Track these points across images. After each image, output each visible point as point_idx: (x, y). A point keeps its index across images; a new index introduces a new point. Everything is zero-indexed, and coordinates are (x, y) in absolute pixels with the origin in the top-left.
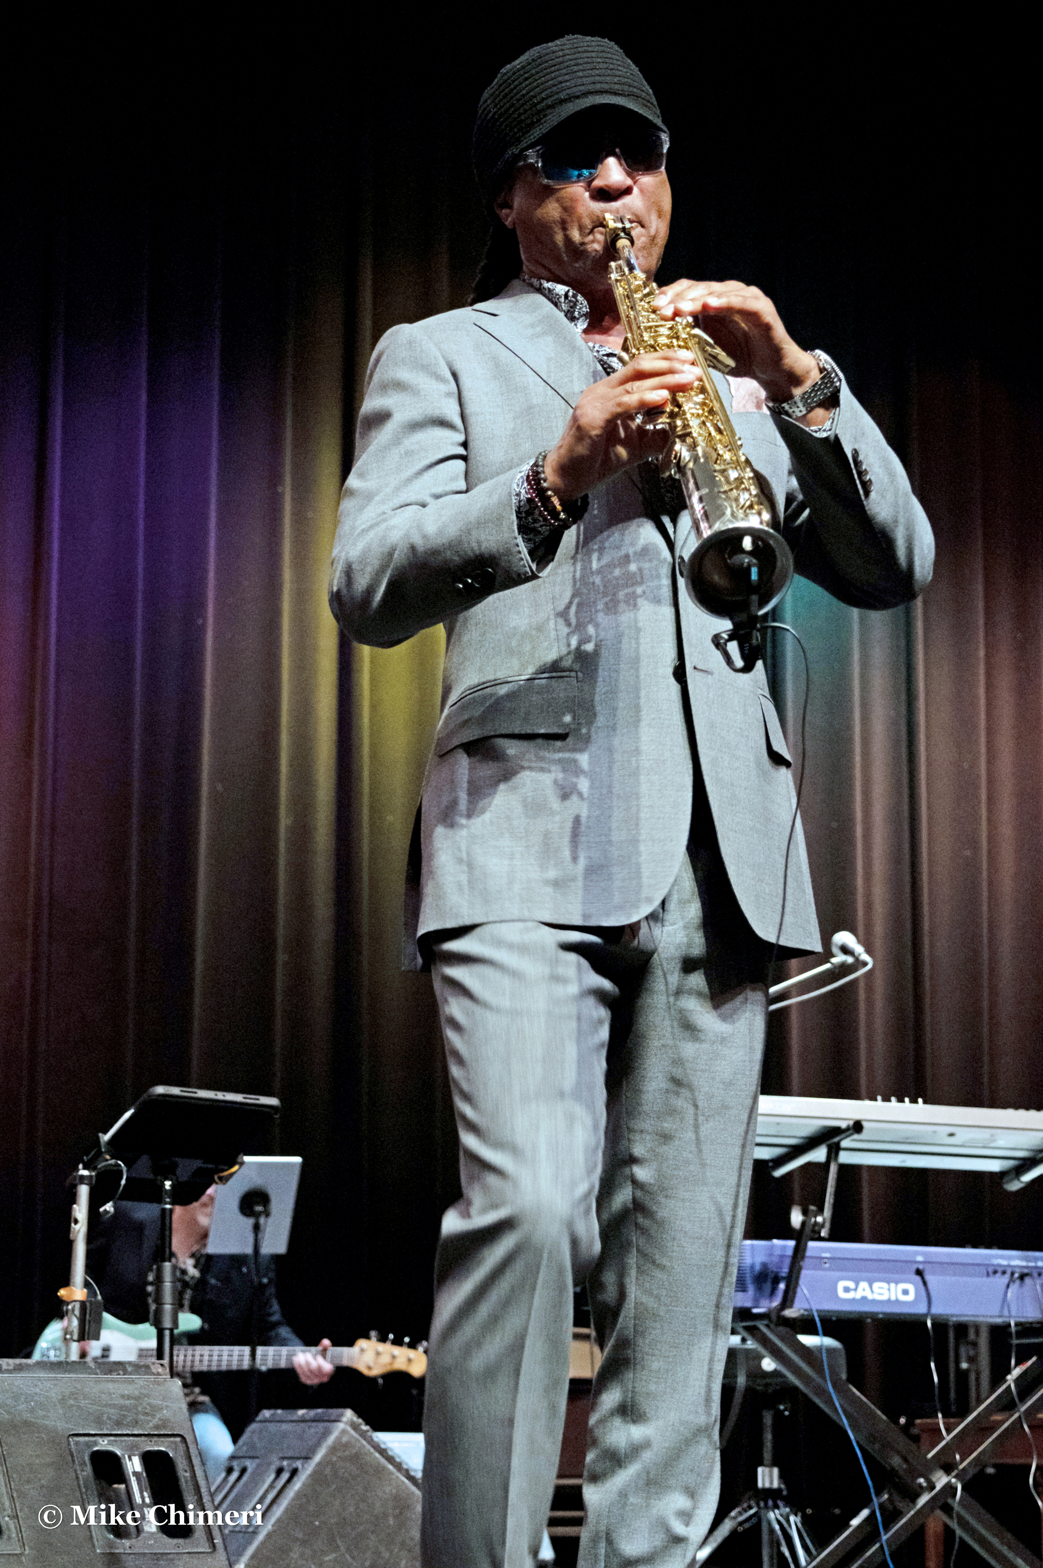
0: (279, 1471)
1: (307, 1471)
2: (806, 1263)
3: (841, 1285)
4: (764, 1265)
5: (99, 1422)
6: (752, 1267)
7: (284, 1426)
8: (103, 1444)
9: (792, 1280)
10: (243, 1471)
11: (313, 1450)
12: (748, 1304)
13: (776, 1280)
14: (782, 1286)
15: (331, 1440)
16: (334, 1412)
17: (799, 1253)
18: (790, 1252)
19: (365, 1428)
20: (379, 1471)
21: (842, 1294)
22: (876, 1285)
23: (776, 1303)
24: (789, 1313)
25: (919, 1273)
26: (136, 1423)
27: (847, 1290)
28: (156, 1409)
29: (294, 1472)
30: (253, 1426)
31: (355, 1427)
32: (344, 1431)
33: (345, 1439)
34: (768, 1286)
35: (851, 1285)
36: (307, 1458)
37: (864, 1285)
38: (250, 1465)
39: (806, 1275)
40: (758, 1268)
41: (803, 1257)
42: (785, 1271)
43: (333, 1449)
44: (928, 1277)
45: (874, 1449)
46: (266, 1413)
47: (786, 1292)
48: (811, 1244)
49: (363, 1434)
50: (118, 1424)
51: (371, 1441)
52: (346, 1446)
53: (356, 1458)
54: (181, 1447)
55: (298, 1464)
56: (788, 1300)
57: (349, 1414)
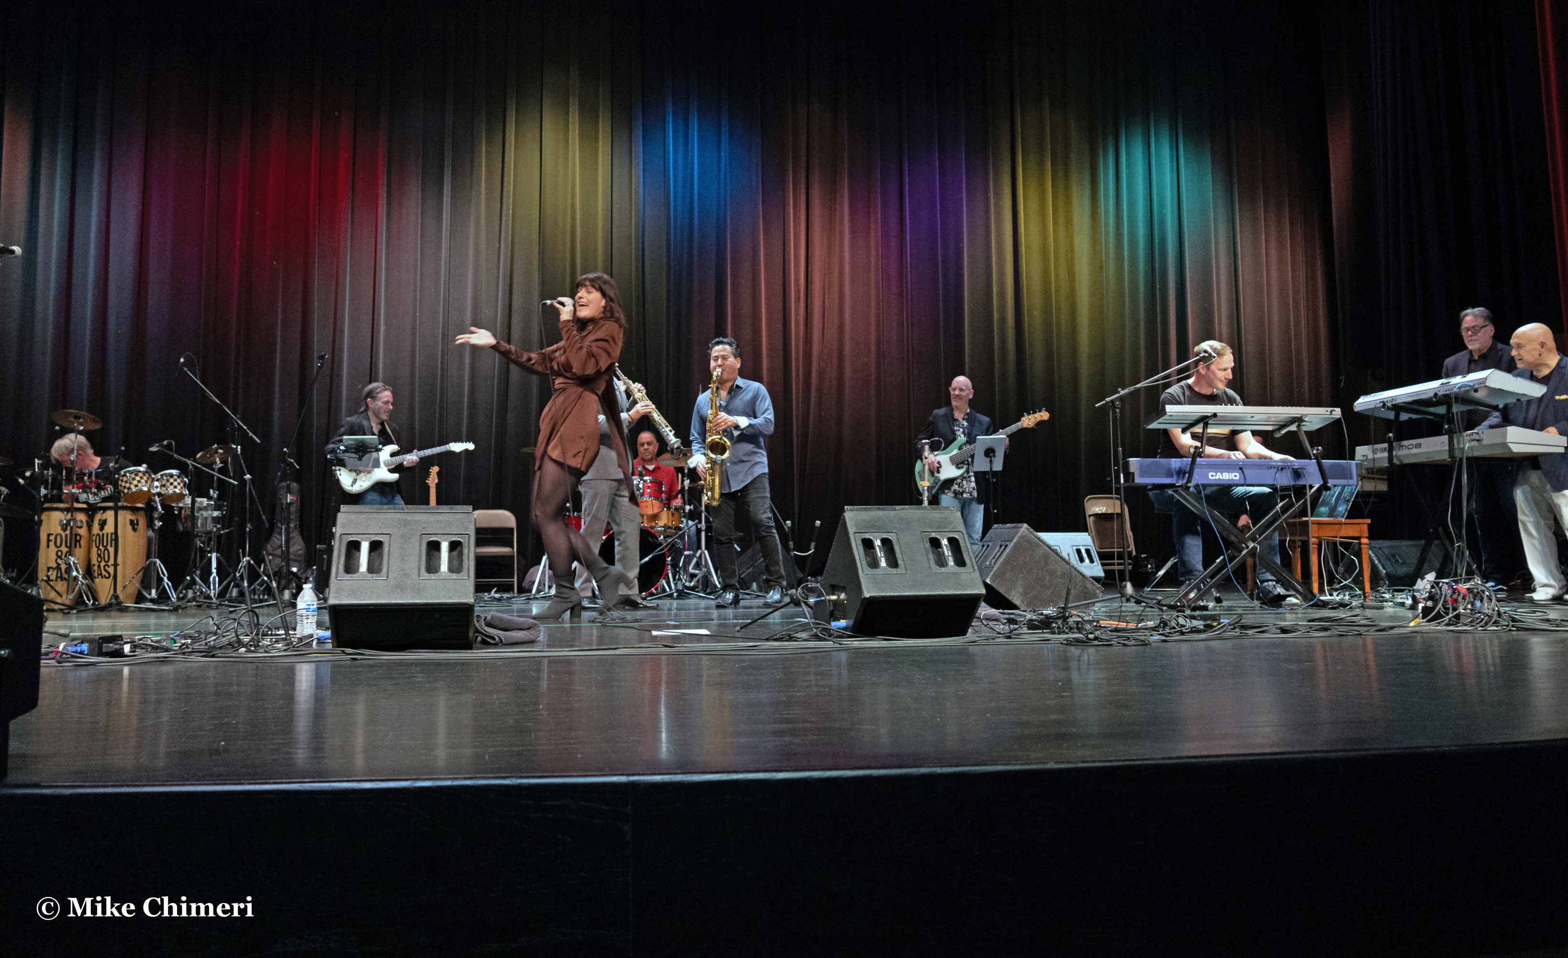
0: (1001, 546)
1: (1011, 546)
2: (1196, 466)
3: (1210, 474)
4: (1180, 467)
5: (932, 527)
6: (1175, 468)
7: (1002, 530)
8: (933, 535)
9: (1191, 473)
10: (988, 546)
11: (1013, 538)
12: (1174, 482)
13: (1185, 473)
14: (1187, 475)
15: (1019, 535)
16: (1020, 525)
17: (1193, 462)
18: (1190, 463)
19: (1031, 530)
20: (1038, 545)
21: (1210, 477)
22: (1224, 474)
23: (1185, 481)
24: (1189, 485)
25: (1241, 469)
26: (945, 527)
27: (1212, 476)
28: (951, 523)
29: (1006, 546)
30: (991, 531)
31: (1028, 530)
32: (1024, 531)
33: (1024, 534)
34: (1181, 476)
35: (1214, 474)
36: (1011, 541)
37: (1219, 474)
38: (990, 544)
39: (1196, 471)
40: (1177, 469)
41: (1195, 464)
42: (1188, 470)
43: (1021, 537)
44: (1244, 471)
45: (1225, 534)
46: (996, 526)
47: (1189, 477)
48: (1198, 459)
49: (1031, 532)
50: (939, 528)
51: (1034, 535)
52: (1025, 536)
53: (1029, 541)
54: (961, 535)
55: (1008, 543)
56: (1189, 481)
57: (1025, 525)
